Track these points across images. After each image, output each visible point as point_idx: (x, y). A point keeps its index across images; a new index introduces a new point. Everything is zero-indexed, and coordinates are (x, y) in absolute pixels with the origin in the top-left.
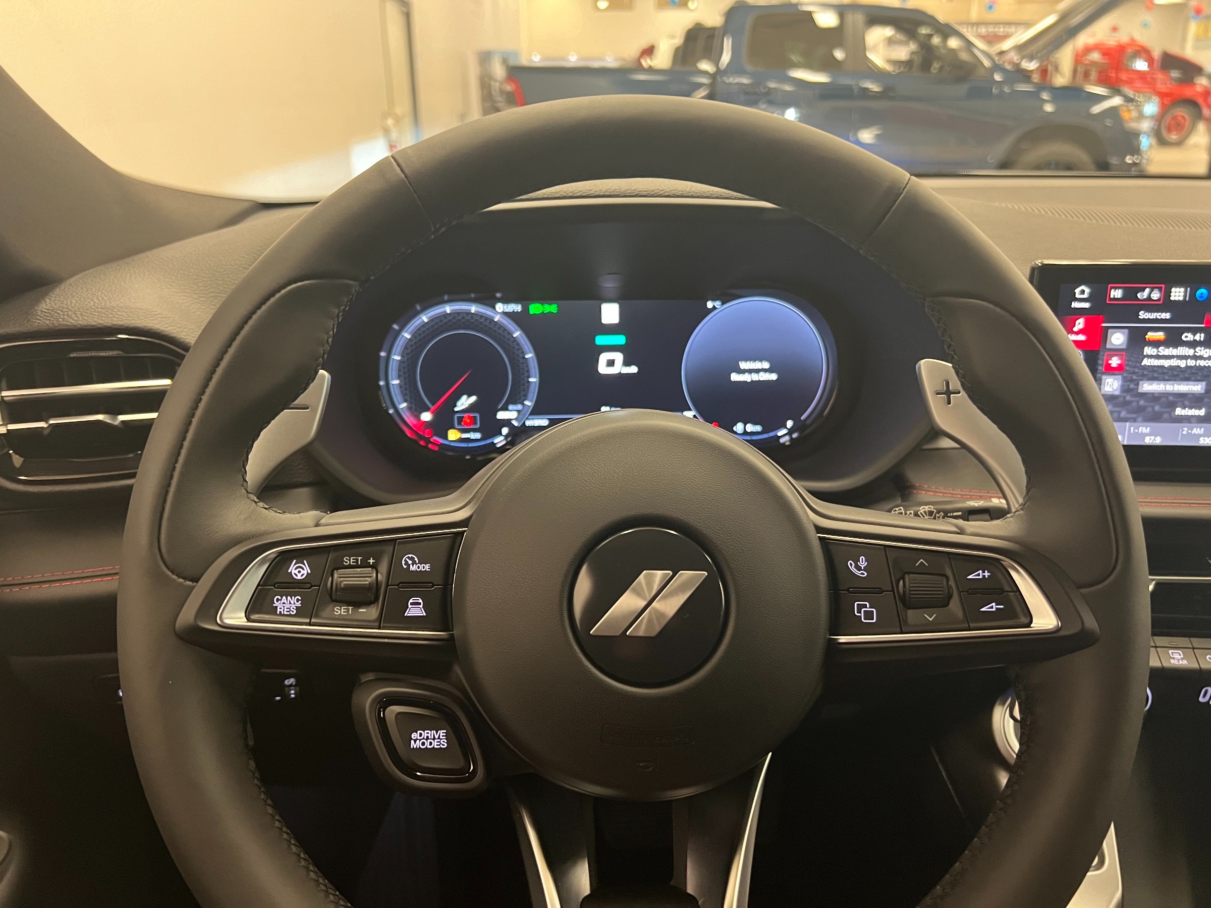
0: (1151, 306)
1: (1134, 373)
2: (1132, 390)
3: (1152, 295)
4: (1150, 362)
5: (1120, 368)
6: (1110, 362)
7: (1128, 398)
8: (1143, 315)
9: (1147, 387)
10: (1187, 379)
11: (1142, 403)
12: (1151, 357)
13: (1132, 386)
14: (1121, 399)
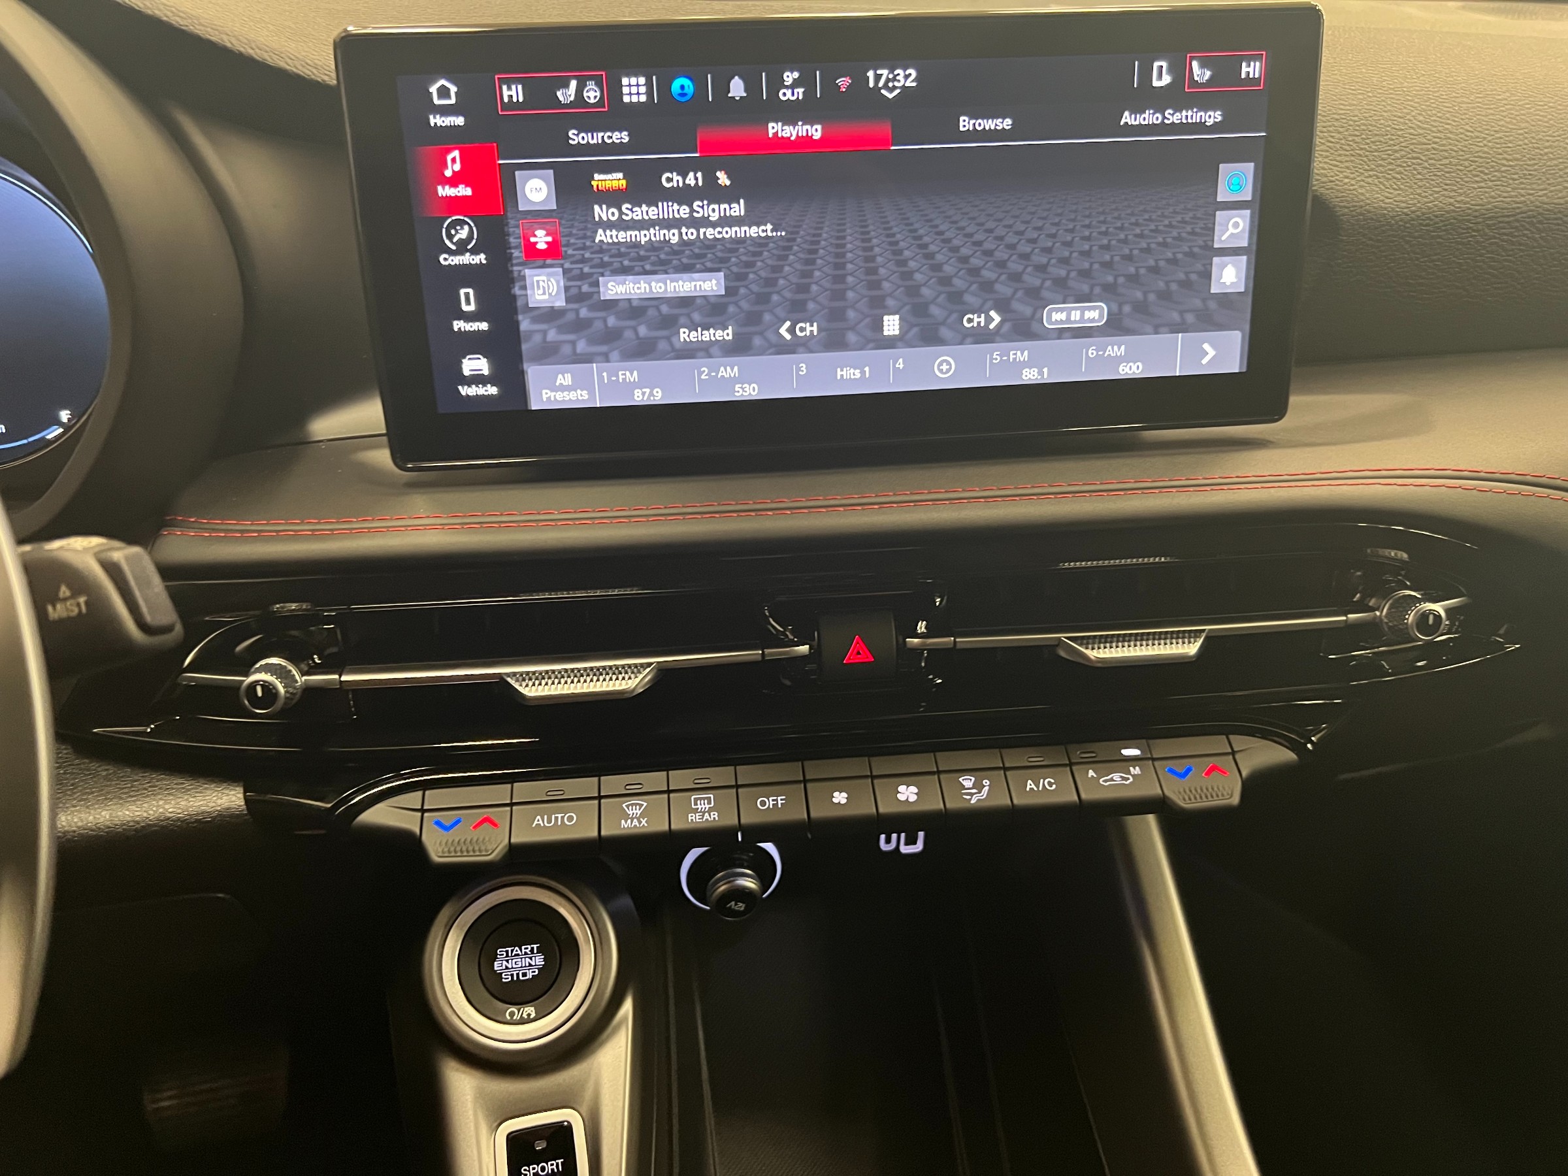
0: (588, 118)
1: (583, 261)
2: (589, 296)
3: (585, 94)
4: (611, 236)
5: (553, 251)
6: (533, 240)
7: (584, 313)
8: (576, 138)
9: (615, 288)
10: (687, 269)
11: (612, 321)
12: (609, 225)
13: (585, 288)
14: (570, 316)
